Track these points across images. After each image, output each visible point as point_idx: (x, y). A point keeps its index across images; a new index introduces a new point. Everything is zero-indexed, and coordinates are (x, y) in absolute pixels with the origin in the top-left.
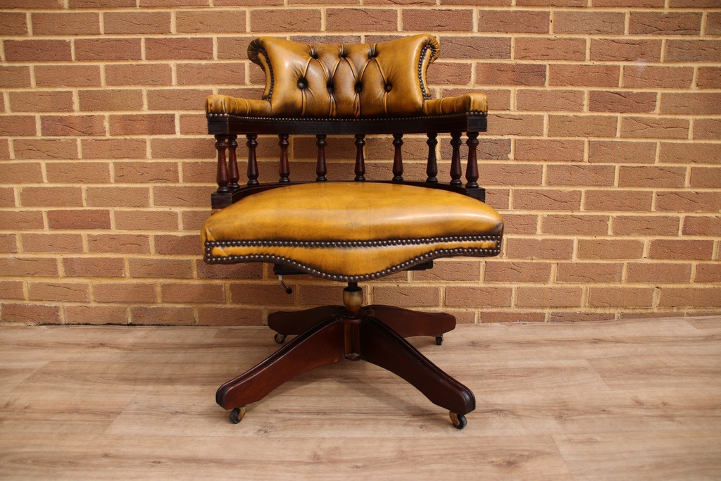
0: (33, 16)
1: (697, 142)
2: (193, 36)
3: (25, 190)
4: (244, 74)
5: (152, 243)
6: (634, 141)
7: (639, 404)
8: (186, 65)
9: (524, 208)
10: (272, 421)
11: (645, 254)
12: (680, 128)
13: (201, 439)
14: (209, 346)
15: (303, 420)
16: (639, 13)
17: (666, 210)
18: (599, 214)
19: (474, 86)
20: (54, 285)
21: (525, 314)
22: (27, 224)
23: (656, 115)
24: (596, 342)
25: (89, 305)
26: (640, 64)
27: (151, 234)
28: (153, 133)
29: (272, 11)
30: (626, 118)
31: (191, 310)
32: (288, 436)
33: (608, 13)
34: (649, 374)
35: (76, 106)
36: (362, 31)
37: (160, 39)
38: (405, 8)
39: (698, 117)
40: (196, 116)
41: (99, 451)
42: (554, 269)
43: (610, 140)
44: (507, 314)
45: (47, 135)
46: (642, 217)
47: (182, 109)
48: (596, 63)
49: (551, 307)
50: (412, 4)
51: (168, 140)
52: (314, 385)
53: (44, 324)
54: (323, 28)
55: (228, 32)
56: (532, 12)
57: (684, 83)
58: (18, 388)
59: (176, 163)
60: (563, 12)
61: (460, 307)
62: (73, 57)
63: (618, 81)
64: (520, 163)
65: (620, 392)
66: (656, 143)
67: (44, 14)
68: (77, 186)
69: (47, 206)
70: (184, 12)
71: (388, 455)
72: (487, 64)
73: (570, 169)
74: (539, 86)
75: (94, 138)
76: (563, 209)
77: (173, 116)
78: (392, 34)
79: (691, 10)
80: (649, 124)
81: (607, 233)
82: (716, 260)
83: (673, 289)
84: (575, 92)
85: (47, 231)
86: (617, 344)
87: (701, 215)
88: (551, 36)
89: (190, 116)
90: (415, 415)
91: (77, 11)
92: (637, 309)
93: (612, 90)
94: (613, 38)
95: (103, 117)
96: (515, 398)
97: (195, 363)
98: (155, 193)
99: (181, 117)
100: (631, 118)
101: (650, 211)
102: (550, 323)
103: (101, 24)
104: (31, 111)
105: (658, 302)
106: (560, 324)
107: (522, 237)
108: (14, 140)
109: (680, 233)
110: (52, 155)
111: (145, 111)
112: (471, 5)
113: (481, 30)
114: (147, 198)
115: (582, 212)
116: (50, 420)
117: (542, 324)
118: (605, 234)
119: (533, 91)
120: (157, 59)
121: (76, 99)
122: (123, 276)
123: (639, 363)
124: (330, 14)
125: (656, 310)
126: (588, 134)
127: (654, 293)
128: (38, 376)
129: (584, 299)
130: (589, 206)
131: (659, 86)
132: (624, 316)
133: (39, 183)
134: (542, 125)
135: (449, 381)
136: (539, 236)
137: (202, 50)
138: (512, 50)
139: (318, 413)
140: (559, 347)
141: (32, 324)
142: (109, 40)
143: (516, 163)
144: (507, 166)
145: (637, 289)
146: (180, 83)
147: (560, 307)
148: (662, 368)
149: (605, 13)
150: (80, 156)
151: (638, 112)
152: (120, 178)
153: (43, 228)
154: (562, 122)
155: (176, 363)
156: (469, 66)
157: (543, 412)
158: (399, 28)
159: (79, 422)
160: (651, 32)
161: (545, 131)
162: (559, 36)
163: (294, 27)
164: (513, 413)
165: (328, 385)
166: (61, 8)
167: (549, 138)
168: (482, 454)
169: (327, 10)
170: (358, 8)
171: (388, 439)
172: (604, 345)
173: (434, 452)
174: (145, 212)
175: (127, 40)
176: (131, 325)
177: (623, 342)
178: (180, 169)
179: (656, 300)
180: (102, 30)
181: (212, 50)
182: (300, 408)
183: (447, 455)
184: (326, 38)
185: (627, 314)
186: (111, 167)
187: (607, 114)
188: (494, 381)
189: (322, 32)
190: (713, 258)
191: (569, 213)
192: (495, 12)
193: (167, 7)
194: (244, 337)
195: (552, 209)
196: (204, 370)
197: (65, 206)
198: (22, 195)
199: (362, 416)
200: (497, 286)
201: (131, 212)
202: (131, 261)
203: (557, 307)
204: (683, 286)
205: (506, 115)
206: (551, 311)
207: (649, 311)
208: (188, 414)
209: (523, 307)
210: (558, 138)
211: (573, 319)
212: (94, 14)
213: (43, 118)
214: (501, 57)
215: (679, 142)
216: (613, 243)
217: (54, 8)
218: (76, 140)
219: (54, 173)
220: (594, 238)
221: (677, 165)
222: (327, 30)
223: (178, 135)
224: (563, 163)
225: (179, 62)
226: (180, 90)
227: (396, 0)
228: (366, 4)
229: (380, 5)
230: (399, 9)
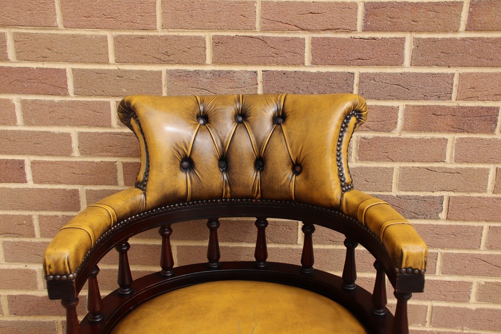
2: (40, 65)
4: (110, 115)
8: (34, 102)
9: (456, 273)
19: (400, 134)
27: (3, 293)
29: (142, 37)
36: (259, 64)
38: (316, 35)
40: (52, 163)
47: (32, 154)
50: (324, 30)
51: (18, 190)
54: (209, 60)
55: (85, 63)
56: (488, 39)
59: (30, 217)
64: (453, 223)
70: (24, 34)
72: (419, 106)
74: (487, 133)
77: (22, 163)
78: (297, 69)
89: (44, 162)
98: (5, 249)
99: (33, 163)
107: (452, 305)
112: (403, 31)
113: (415, 63)
119: (478, 139)
124: (218, 42)
134: (486, 179)
136: (473, 305)
137: (53, 84)
138: (455, 89)
143: (448, 223)
144: (437, 226)
146: (27, 123)
156: (395, 110)
158: (307, 61)
161: (490, 186)
163: (171, 58)
167: (495, 195)
169: (214, 38)
170: (254, 35)
178: (36, 223)
181: (66, 84)
184: (213, 73)
189: (207, 65)
192: (435, 41)
195: (491, 276)
205: (439, 168)
214: (439, 98)
222: (214, 63)
223: (30, 184)
225: (24, 97)
226: (28, 132)
227: (304, 26)
228: (264, 29)
229: (283, 31)
230: (307, 37)
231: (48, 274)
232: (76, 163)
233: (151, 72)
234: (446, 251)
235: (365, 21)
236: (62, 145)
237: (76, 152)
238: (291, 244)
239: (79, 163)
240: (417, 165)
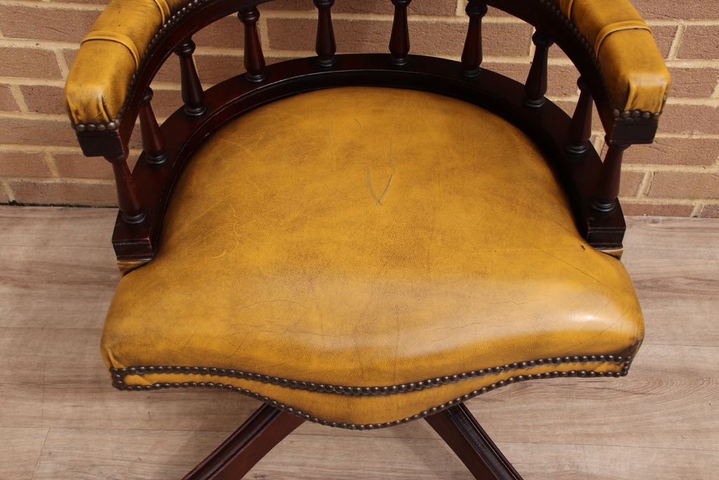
5: (17, 96)
9: (700, 57)
21: (659, 206)
27: (13, 83)
44: (628, 205)
49: (708, 198)
106: (716, 222)
117: (685, 219)
136: (716, 100)
140: (706, 305)
176: (13, 204)
203: (716, 199)
206: (704, 203)
209: (657, 196)
231: (76, 122)
234: (691, 24)
238: (446, 16)
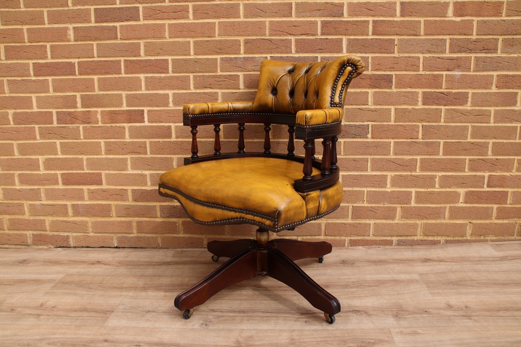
0: (52, 46)
1: (496, 125)
2: (156, 58)
3: (47, 160)
4: (190, 83)
5: (130, 194)
6: (453, 124)
7: (450, 307)
8: (151, 77)
9: (379, 170)
10: (210, 317)
11: (461, 200)
12: (484, 116)
13: (166, 329)
14: (169, 263)
15: (230, 316)
16: (456, 39)
17: (475, 170)
18: (430, 173)
20: (66, 222)
21: (379, 241)
22: (48, 182)
23: (468, 107)
24: (426, 261)
25: (89, 235)
26: (457, 73)
27: (130, 188)
28: (130, 122)
29: (208, 41)
30: (448, 110)
31: (157, 238)
32: (220, 328)
33: (434, 39)
34: (459, 285)
35: (79, 104)
36: (269, 53)
37: (133, 60)
38: (297, 38)
39: (497, 108)
40: (158, 111)
41: (101, 338)
42: (399, 211)
43: (437, 124)
44: (367, 240)
45: (61, 124)
46: (459, 176)
47: (149, 106)
48: (427, 73)
49: (397, 236)
50: (302, 35)
51: (140, 127)
52: (238, 292)
53: (60, 247)
54: (242, 52)
55: (179, 55)
56: (383, 39)
57: (488, 85)
58: (47, 293)
59: (145, 142)
60: (404, 39)
61: (335, 236)
62: (77, 73)
63: (442, 84)
64: (375, 140)
65: (438, 298)
66: (468, 126)
67: (58, 45)
68: (81, 157)
69: (61, 170)
70: (149, 42)
71: (284, 341)
73: (410, 144)
74: (388, 89)
75: (91, 125)
76: (405, 170)
77: (143, 111)
78: (288, 55)
79: (491, 37)
80: (464, 113)
81: (435, 187)
82: (510, 204)
83: (481, 224)
84: (412, 93)
85: (61, 186)
86: (441, 263)
87: (500, 174)
88: (396, 55)
89: (154, 111)
90: (302, 314)
91: (79, 43)
92: (456, 237)
93: (438, 91)
94: (438, 56)
95: (97, 112)
96: (368, 302)
97: (160, 276)
98: (131, 162)
99: (149, 111)
100: (451, 109)
101: (464, 172)
102: (396, 247)
103: (95, 51)
104: (50, 108)
105: (470, 232)
106: (403, 247)
107: (377, 189)
108: (39, 127)
109: (485, 186)
110: (64, 137)
111: (125, 108)
112: (341, 35)
113: (348, 51)
114: (126, 165)
115: (418, 173)
116: (69, 316)
117: (391, 247)
118: (434, 187)
119: (384, 92)
120: (132, 73)
121: (79, 100)
122: (111, 215)
123: (453, 277)
124: (247, 42)
125: (469, 238)
126: (422, 121)
127: (468, 227)
128: (59, 285)
129: (419, 231)
130: (423, 169)
131: (470, 88)
132: (447, 242)
133: (55, 155)
134: (390, 114)
135: (323, 293)
136: (389, 189)
137: (161, 67)
138: (370, 65)
139: (240, 312)
140: (401, 265)
141: (52, 247)
142: (100, 61)
143: (372, 140)
144: (367, 142)
145: (456, 224)
146: (147, 89)
147: (403, 236)
148: (468, 281)
149: (433, 39)
150: (82, 137)
151: (456, 105)
152: (108, 151)
153: (58, 184)
154: (404, 113)
155: (147, 276)
157: (386, 312)
158: (293, 51)
159: (87, 318)
160: (465, 52)
161: (393, 118)
162: (401, 55)
163: (223, 51)
164: (366, 313)
165: (247, 292)
166: (69, 41)
167: (395, 124)
168: (344, 341)
169: (245, 40)
170: (265, 38)
171: (284, 331)
172: (431, 263)
173: (313, 340)
174: (125, 174)
175: (112, 61)
176: (116, 247)
177: (444, 261)
178: (148, 146)
179: (469, 231)
180: (95, 55)
181: (168, 67)
182: (228, 308)
183: (321, 341)
184: (244, 58)
185: (449, 240)
186: (103, 145)
187: (434, 107)
188: (355, 289)
189: (241, 54)
190: (508, 203)
191: (409, 173)
192: (358, 40)
193: (138, 39)
194: (192, 257)
195: (398, 171)
196: (166, 281)
197: (72, 170)
198: (44, 163)
199: (268, 314)
200: (360, 222)
201: (116, 174)
202: (117, 206)
203: (401, 236)
204: (488, 222)
205: (365, 108)
206: (397, 238)
207: (465, 238)
208: (157, 312)
209: (378, 236)
210: (401, 124)
211: (412, 244)
212: (91, 44)
213: (57, 113)
215: (484, 125)
216: (439, 193)
217: (65, 41)
218: (79, 127)
219: (66, 149)
220: (426, 190)
221: (483, 141)
222: (245, 53)
223: (147, 123)
224: (404, 140)
225: (146, 75)
226: (147, 94)
227: (291, 33)
228: (270, 35)
229: (280, 35)
230: (293, 38)
232: (171, 110)
233: (212, 59)
234: (372, 157)
235: (322, 30)
236: (164, 100)
237: (171, 104)
239: (172, 110)
240: (354, 107)
